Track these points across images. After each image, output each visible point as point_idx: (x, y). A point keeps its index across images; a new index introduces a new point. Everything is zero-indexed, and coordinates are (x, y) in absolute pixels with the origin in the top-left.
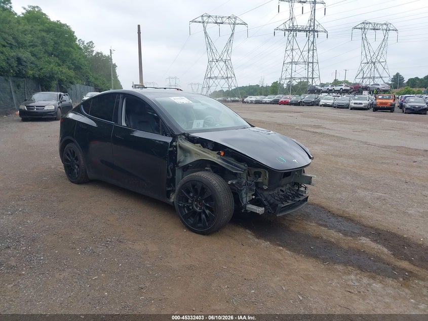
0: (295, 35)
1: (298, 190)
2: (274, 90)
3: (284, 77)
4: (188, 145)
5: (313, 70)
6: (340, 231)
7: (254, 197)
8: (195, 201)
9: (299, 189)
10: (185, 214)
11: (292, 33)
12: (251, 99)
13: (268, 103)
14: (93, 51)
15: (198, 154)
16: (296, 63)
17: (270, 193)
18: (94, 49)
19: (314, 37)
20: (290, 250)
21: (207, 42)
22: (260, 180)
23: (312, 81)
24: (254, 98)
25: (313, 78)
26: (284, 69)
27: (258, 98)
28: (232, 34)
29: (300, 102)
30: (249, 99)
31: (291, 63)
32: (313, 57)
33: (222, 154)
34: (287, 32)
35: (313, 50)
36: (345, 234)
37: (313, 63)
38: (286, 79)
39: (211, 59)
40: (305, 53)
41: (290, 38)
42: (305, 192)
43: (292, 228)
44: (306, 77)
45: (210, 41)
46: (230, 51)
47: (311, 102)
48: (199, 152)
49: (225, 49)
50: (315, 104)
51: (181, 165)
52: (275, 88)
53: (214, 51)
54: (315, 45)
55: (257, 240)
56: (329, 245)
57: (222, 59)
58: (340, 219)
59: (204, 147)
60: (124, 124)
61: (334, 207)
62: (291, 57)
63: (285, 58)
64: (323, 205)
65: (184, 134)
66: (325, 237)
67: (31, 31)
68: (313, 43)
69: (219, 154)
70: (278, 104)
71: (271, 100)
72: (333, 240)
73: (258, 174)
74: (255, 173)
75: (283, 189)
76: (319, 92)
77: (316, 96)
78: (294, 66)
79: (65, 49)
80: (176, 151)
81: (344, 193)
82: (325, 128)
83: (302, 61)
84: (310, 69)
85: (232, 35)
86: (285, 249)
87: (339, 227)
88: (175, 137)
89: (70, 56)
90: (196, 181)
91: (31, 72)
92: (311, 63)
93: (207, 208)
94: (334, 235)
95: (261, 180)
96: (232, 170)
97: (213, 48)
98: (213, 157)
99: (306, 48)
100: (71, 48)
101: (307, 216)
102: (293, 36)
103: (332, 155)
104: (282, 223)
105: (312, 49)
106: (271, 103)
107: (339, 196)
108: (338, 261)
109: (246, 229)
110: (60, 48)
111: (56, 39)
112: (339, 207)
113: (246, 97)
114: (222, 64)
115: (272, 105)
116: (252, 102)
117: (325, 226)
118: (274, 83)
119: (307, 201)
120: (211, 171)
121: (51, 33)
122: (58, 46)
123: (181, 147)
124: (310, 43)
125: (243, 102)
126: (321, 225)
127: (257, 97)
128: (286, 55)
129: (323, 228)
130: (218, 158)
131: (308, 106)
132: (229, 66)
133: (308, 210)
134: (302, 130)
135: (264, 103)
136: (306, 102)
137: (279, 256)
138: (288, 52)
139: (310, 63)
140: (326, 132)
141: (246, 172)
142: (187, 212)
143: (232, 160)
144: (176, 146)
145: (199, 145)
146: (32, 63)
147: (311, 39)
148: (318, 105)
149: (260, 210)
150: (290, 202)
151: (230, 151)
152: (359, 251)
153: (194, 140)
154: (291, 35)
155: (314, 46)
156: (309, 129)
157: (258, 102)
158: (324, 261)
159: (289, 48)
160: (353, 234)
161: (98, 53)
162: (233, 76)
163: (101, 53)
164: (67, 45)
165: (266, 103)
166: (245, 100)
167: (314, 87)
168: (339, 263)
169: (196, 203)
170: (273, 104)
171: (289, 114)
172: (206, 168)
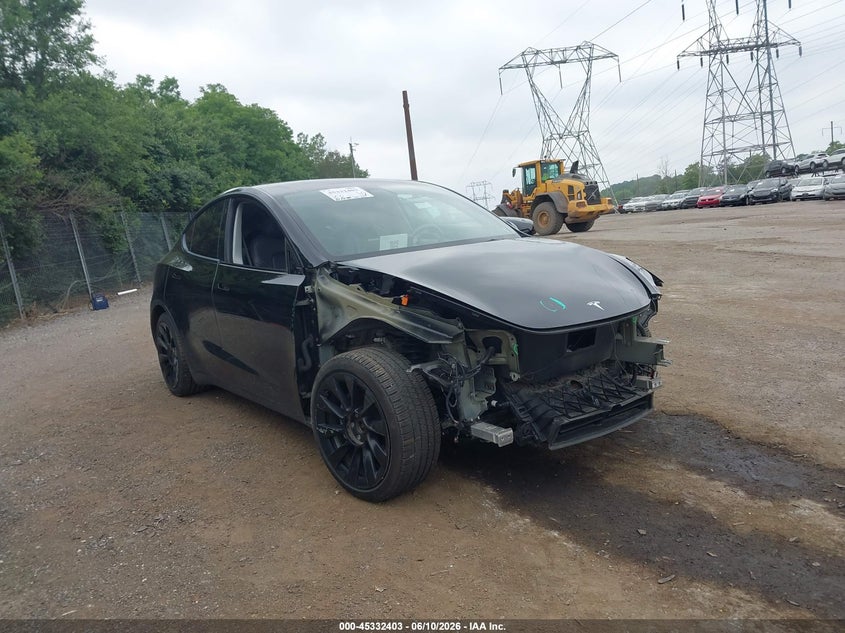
0: (724, 59)
1: (633, 380)
2: (691, 180)
3: (707, 151)
4: (335, 289)
5: (774, 128)
6: (740, 484)
7: (494, 403)
8: (352, 421)
9: (634, 377)
10: (333, 451)
11: (718, 56)
12: (637, 204)
13: (675, 208)
14: (323, 151)
15: (354, 307)
16: (733, 119)
17: (540, 392)
18: (324, 148)
19: (769, 58)
20: (576, 541)
21: (538, 104)
22: (501, 359)
23: (775, 151)
24: (642, 202)
25: (775, 146)
26: (708, 134)
27: (653, 199)
28: (588, 80)
29: (744, 199)
30: (631, 204)
31: (722, 120)
32: (771, 100)
33: (405, 300)
34: (706, 58)
35: (770, 84)
36: (755, 492)
37: (772, 113)
38: (712, 155)
39: (548, 135)
40: (753, 96)
41: (714, 69)
42: (651, 384)
43: (610, 479)
44: (759, 146)
45: (543, 100)
46: (585, 114)
47: (771, 195)
48: (354, 303)
49: (575, 111)
50: (783, 196)
51: (326, 336)
52: (694, 177)
53: (553, 118)
54: (772, 73)
55: (500, 514)
56: (698, 523)
57: (570, 132)
58: (752, 451)
59: (367, 288)
60: (238, 260)
61: (747, 419)
62: (720, 107)
63: (708, 111)
64: (718, 415)
65: (327, 265)
66: (690, 502)
67: (206, 129)
68: (768, 70)
69: (398, 302)
70: (696, 207)
71: (682, 200)
72: (712, 510)
73: (494, 345)
74: (487, 342)
75: (582, 380)
76: (791, 172)
77: (783, 180)
78: (728, 125)
79: (268, 153)
80: (315, 305)
81: (787, 384)
82: (787, 242)
83: (747, 111)
84: (768, 127)
85: (586, 83)
86: (563, 538)
87: (742, 472)
88: (310, 274)
89: (277, 165)
90: (343, 371)
91: (198, 200)
92: (768, 113)
93: (374, 435)
94: (718, 495)
95: (503, 360)
96: (426, 340)
97: (551, 113)
98: (383, 310)
99: (755, 83)
100: (277, 151)
101: (662, 448)
102: (721, 62)
103: (785, 297)
104: (588, 466)
105: (768, 83)
106: (681, 207)
107: (769, 391)
108: (707, 572)
109: (487, 484)
110: (259, 152)
111: (251, 137)
112: (760, 418)
113: (627, 200)
114: (571, 141)
115: (683, 210)
116: (639, 210)
117: (703, 470)
118: (691, 166)
119: (650, 406)
120: (389, 345)
121: (241, 129)
122: (254, 149)
123: (322, 297)
124: (762, 71)
125: (622, 211)
126: (692, 468)
127: (650, 197)
128: (709, 105)
129: (695, 477)
130: (395, 312)
131: (764, 203)
132: (586, 143)
133: (669, 432)
134: (730, 251)
135: (665, 210)
136: (759, 195)
137: (538, 558)
138: (713, 99)
139: (765, 113)
140: (787, 249)
141: (462, 339)
142: (338, 446)
143: (426, 314)
144: (313, 295)
145: (357, 286)
146: (198, 183)
147: (764, 63)
148: (787, 199)
149: (502, 436)
150: (590, 412)
151: (419, 292)
152: (782, 541)
153: (347, 276)
154: (716, 61)
155: (770, 77)
156: (747, 248)
157: (651, 208)
158: (663, 570)
159: (714, 89)
160: (779, 493)
161: (331, 154)
162: (596, 162)
163: (337, 154)
164: (272, 146)
165: (670, 208)
166: (626, 206)
167: (780, 162)
168: (704, 579)
169: (353, 424)
170: (686, 208)
171: (712, 224)
172: (375, 340)
